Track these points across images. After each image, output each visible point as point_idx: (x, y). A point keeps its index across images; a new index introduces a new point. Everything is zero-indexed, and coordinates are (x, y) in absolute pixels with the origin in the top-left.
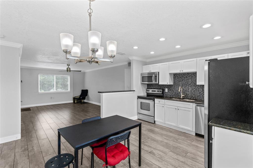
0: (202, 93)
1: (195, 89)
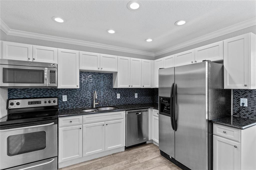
1: (107, 94)
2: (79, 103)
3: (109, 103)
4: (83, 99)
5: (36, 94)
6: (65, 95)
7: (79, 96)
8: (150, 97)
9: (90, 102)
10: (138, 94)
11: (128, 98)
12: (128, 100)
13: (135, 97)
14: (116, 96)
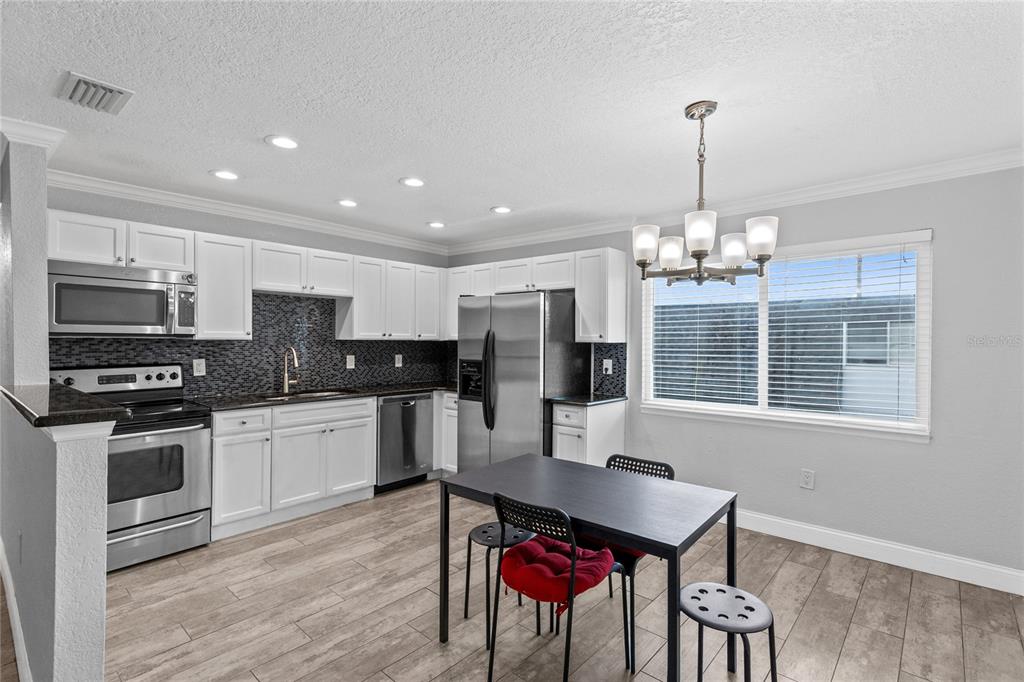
0: (341, 364)
1: (320, 356)
2: (239, 380)
3: (324, 380)
4: (251, 369)
5: (115, 355)
6: (200, 358)
7: (239, 361)
8: (435, 366)
9: (271, 380)
10: (404, 357)
11: (375, 367)
12: (375, 374)
13: (397, 365)
14: (345, 363)
